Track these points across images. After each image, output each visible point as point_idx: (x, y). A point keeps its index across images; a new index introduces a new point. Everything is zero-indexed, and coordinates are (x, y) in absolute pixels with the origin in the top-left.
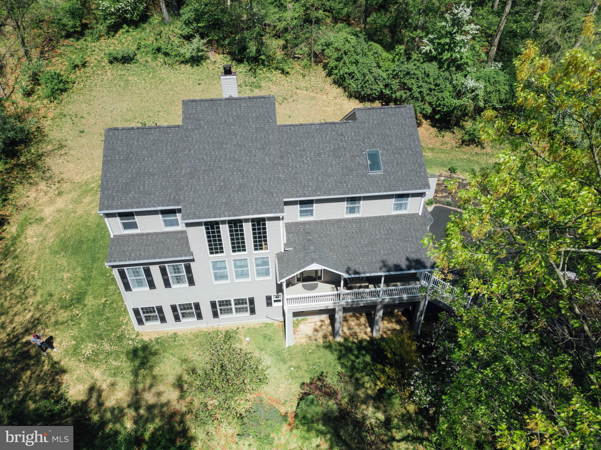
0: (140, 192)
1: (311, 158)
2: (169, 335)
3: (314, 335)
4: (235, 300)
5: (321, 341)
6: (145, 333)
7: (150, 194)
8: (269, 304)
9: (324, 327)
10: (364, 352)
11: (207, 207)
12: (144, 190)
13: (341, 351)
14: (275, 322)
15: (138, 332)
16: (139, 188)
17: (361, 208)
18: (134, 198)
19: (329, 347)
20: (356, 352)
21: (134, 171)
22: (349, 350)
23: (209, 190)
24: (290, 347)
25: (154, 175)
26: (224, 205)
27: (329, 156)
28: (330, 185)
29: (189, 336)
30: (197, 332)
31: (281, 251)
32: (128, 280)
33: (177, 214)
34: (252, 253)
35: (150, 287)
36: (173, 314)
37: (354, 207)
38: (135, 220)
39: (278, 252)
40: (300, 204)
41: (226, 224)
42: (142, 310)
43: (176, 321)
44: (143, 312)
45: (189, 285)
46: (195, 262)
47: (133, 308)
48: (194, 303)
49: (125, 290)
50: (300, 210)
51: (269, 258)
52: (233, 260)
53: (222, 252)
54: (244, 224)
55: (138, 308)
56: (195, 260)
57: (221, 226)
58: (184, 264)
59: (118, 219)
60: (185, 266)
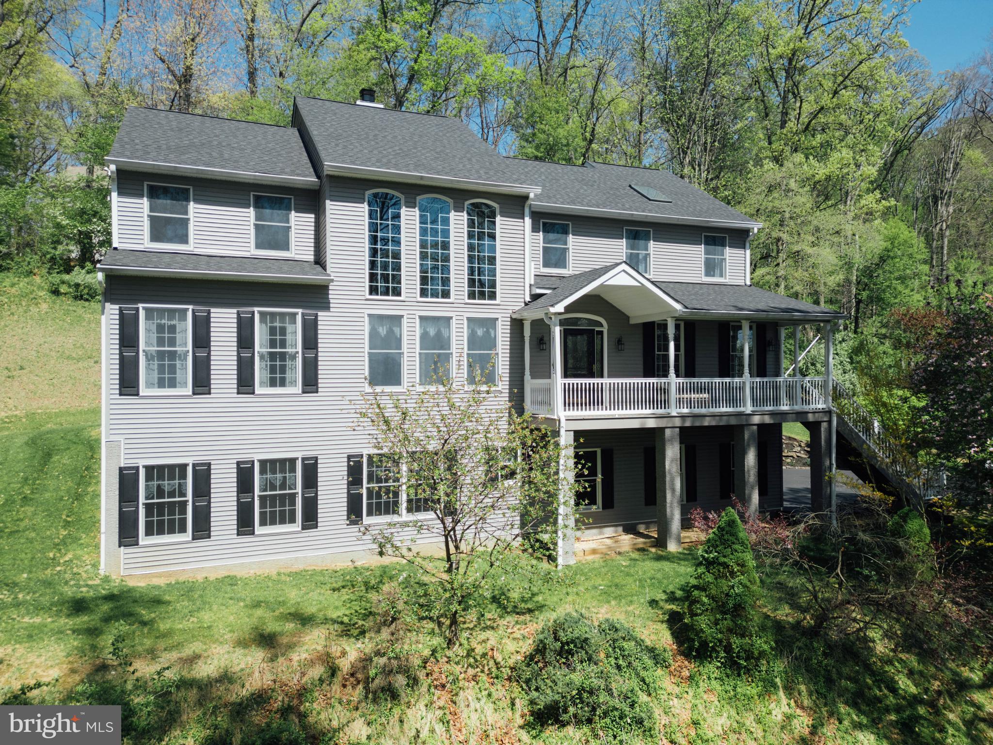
6: (131, 577)
24: (569, 566)
31: (523, 305)
32: (138, 353)
33: (293, 214)
34: (462, 301)
35: (196, 384)
36: (238, 500)
37: (638, 254)
38: (186, 213)
39: (517, 308)
40: (543, 232)
41: (414, 207)
42: (147, 481)
43: (239, 534)
44: (146, 485)
45: (303, 389)
46: (332, 310)
47: (122, 465)
48: (303, 459)
49: (120, 389)
50: (544, 247)
51: (499, 323)
52: (421, 318)
53: (397, 292)
54: (453, 215)
55: (137, 469)
56: (331, 305)
57: (404, 211)
58: (303, 315)
59: (145, 202)
60: (305, 322)
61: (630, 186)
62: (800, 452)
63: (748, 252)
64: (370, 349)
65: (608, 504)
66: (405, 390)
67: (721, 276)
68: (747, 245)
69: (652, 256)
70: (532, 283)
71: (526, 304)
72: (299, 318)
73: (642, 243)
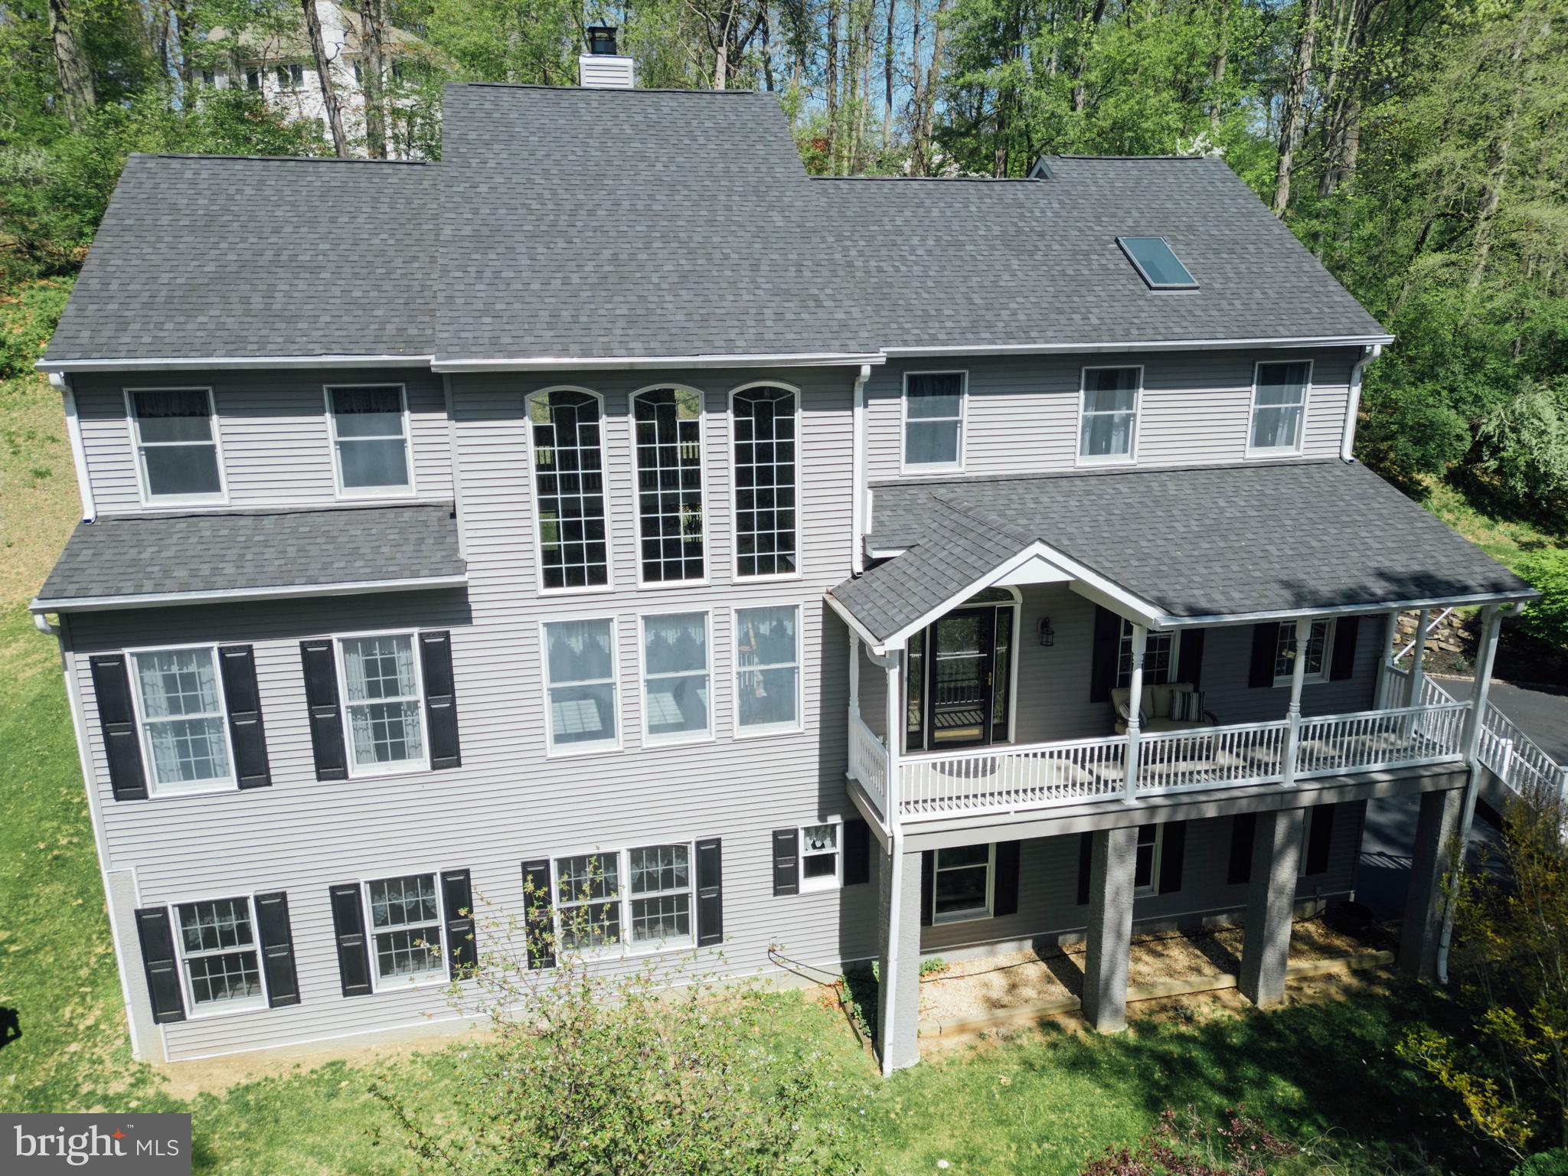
0: (247, 313)
1: (929, 253)
2: (304, 1071)
3: (997, 1023)
4: (636, 855)
5: (1035, 1043)
6: (180, 1066)
7: (292, 320)
8: (784, 882)
9: (1028, 992)
10: (1250, 1071)
11: (550, 326)
12: (268, 307)
13: (1145, 1075)
14: (805, 986)
15: (145, 1068)
16: (245, 300)
17: (1139, 428)
18: (221, 326)
19: (1081, 1062)
20: (1218, 1074)
21: (232, 257)
22: (1180, 1068)
23: (556, 283)
24: (904, 1072)
25: (316, 270)
26: (622, 323)
27: (993, 248)
28: (1021, 317)
29: (404, 1071)
30: (442, 1048)
31: (849, 575)
32: (134, 729)
33: (407, 417)
34: (727, 581)
35: (241, 772)
36: (339, 945)
37: (1112, 416)
38: (209, 437)
39: (837, 583)
40: (909, 395)
41: (626, 414)
42: (184, 924)
43: (346, 993)
44: (185, 933)
45: (433, 763)
46: (475, 622)
47: (140, 907)
48: (444, 875)
49: (115, 790)
50: (909, 425)
51: (800, 613)
52: (646, 618)
53: (599, 576)
54: (704, 420)
55: (164, 910)
56: (474, 614)
57: (604, 423)
58: (422, 636)
59: (131, 426)
60: (425, 649)
61: (1117, 241)
62: (1446, 641)
63: (1356, 391)
64: (553, 680)
65: (1006, 905)
66: (621, 748)
67: (1289, 442)
68: (1357, 375)
69: (1139, 419)
70: (869, 531)
71: (854, 577)
72: (415, 642)
73: (1120, 394)
